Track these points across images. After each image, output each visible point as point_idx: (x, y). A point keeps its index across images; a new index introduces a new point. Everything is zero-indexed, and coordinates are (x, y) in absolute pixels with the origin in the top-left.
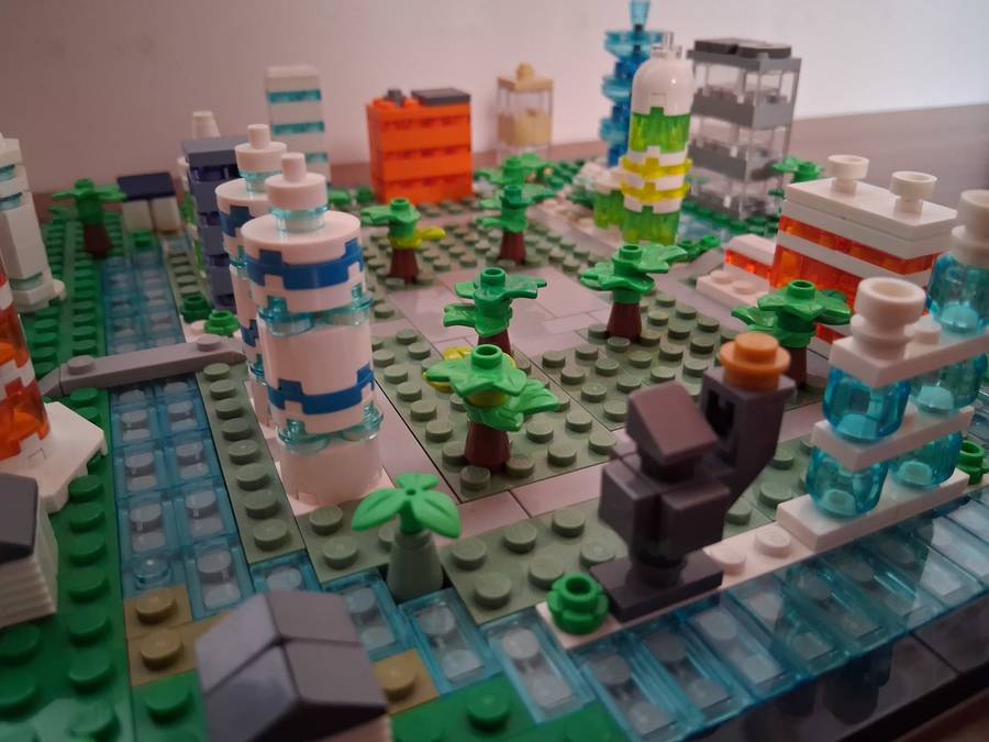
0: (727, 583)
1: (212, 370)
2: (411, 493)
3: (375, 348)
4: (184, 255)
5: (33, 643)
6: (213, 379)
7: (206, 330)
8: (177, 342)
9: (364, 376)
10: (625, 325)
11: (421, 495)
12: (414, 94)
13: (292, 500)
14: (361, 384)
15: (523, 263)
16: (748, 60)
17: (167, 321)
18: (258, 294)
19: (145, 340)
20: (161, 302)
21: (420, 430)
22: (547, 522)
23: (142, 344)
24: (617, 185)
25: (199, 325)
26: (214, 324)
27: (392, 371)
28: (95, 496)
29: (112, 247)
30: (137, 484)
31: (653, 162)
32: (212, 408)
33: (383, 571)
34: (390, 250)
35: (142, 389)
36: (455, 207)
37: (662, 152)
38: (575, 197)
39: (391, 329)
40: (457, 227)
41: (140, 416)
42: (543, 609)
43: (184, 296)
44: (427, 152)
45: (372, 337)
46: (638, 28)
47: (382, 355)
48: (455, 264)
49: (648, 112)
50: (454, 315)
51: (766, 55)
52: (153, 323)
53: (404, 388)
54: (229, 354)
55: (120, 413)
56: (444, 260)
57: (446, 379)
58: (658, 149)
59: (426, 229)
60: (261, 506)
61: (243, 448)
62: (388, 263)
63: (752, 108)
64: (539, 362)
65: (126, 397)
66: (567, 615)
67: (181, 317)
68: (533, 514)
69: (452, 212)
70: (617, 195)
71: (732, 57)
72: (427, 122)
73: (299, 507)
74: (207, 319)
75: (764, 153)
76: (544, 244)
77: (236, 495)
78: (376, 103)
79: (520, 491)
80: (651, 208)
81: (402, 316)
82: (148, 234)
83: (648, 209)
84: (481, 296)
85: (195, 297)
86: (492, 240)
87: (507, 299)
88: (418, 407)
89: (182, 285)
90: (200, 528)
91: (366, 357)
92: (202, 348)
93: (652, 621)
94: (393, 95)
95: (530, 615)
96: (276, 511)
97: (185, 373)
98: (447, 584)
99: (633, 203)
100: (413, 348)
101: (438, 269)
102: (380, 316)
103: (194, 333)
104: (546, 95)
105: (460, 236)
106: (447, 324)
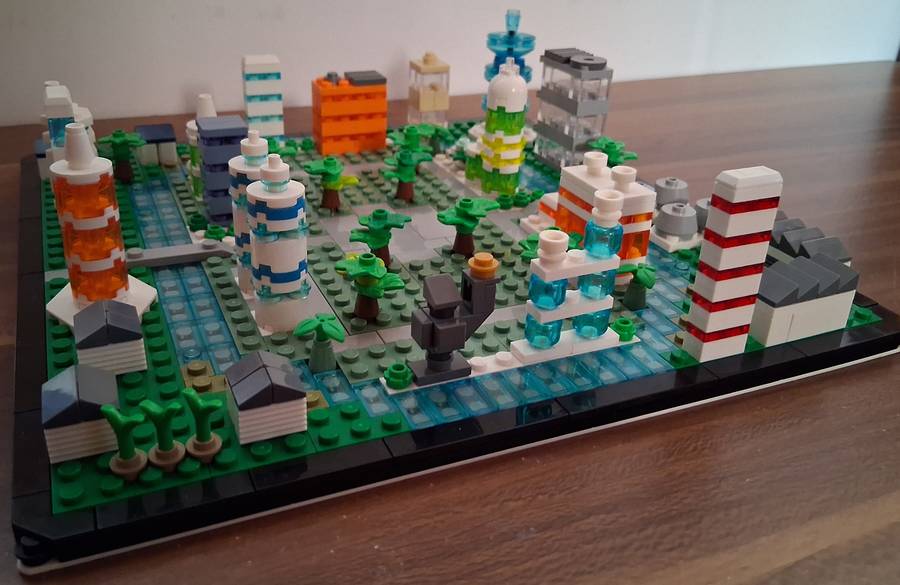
0: (473, 374)
1: (212, 260)
2: (323, 321)
3: (308, 253)
4: (183, 184)
5: (138, 380)
6: (212, 265)
7: (206, 237)
8: (187, 243)
9: (302, 265)
10: (464, 246)
11: (326, 322)
12: (346, 74)
13: (261, 329)
14: (300, 269)
15: (411, 202)
16: (576, 70)
17: (178, 229)
18: (252, 221)
19: (167, 240)
20: (172, 216)
21: (332, 300)
22: (393, 345)
23: (165, 243)
24: (478, 152)
25: (201, 233)
26: (210, 232)
27: (318, 267)
28: (156, 321)
29: (134, 176)
30: (176, 318)
31: (500, 141)
32: (214, 282)
33: (307, 361)
34: (322, 188)
35: (170, 269)
36: (373, 157)
37: (505, 135)
38: (456, 156)
39: (319, 241)
40: (371, 173)
41: (172, 284)
42: (383, 380)
43: (188, 214)
44: (353, 117)
45: (308, 246)
46: (512, 33)
47: (313, 257)
48: (365, 200)
49: (496, 109)
50: (356, 236)
51: (587, 68)
52: (170, 230)
53: (324, 277)
54: (220, 252)
55: (161, 281)
56: (359, 197)
57: (344, 269)
58: (502, 133)
59: (347, 176)
60: (245, 330)
61: (233, 303)
62: (320, 197)
63: (577, 103)
64: (408, 267)
65: (162, 273)
66: (392, 379)
67: (188, 227)
68: (387, 341)
69: (368, 161)
70: (478, 158)
71: (566, 65)
72: (354, 97)
73: (264, 333)
74: (205, 228)
75: (588, 132)
76: (429, 189)
77: (230, 325)
78: (319, 81)
79: (381, 332)
80: (498, 170)
81: (327, 234)
82: (156, 167)
83: (496, 171)
84: (372, 225)
85: (196, 215)
86: (393, 183)
87: (388, 228)
88: (331, 287)
89: (185, 206)
90: (214, 339)
91: (303, 256)
92: (205, 247)
93: (435, 386)
94: (330, 77)
95: (376, 383)
96: (253, 333)
97: (196, 261)
98: (338, 367)
99: (487, 165)
100: (332, 254)
101: (353, 203)
102: (313, 233)
103: (199, 238)
104: (445, 76)
105: (372, 180)
106: (351, 241)
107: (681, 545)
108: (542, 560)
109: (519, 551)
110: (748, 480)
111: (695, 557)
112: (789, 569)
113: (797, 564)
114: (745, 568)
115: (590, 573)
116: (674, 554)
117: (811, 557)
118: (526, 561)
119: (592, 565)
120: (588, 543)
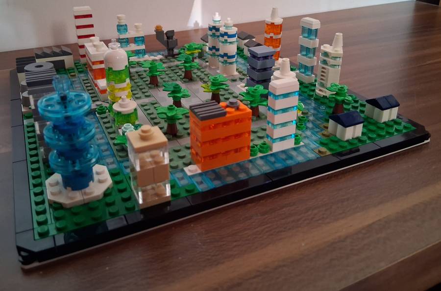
107: (323, 218)
108: (264, 227)
109: (254, 224)
110: (351, 190)
111: (329, 223)
112: (370, 226)
113: (373, 223)
114: (351, 226)
115: (284, 231)
116: (320, 222)
117: (380, 220)
118: (257, 228)
119: (285, 228)
120: (283, 219)
